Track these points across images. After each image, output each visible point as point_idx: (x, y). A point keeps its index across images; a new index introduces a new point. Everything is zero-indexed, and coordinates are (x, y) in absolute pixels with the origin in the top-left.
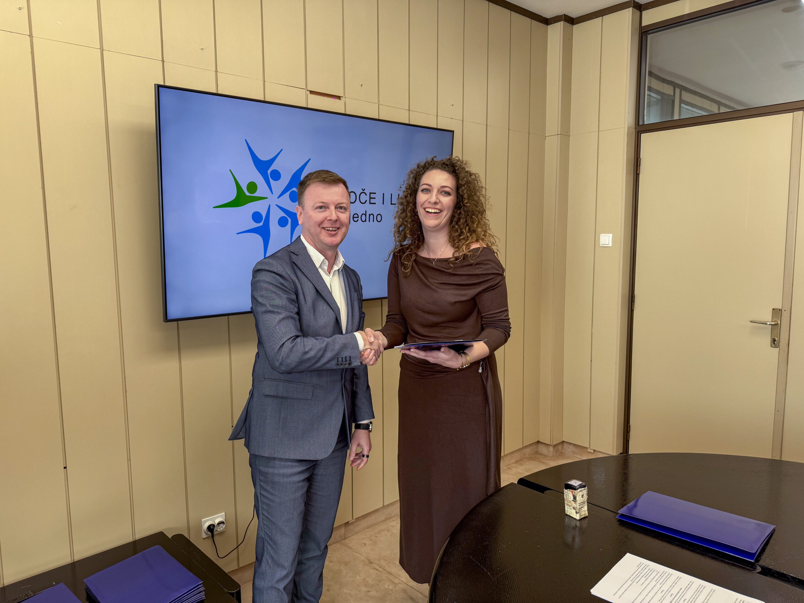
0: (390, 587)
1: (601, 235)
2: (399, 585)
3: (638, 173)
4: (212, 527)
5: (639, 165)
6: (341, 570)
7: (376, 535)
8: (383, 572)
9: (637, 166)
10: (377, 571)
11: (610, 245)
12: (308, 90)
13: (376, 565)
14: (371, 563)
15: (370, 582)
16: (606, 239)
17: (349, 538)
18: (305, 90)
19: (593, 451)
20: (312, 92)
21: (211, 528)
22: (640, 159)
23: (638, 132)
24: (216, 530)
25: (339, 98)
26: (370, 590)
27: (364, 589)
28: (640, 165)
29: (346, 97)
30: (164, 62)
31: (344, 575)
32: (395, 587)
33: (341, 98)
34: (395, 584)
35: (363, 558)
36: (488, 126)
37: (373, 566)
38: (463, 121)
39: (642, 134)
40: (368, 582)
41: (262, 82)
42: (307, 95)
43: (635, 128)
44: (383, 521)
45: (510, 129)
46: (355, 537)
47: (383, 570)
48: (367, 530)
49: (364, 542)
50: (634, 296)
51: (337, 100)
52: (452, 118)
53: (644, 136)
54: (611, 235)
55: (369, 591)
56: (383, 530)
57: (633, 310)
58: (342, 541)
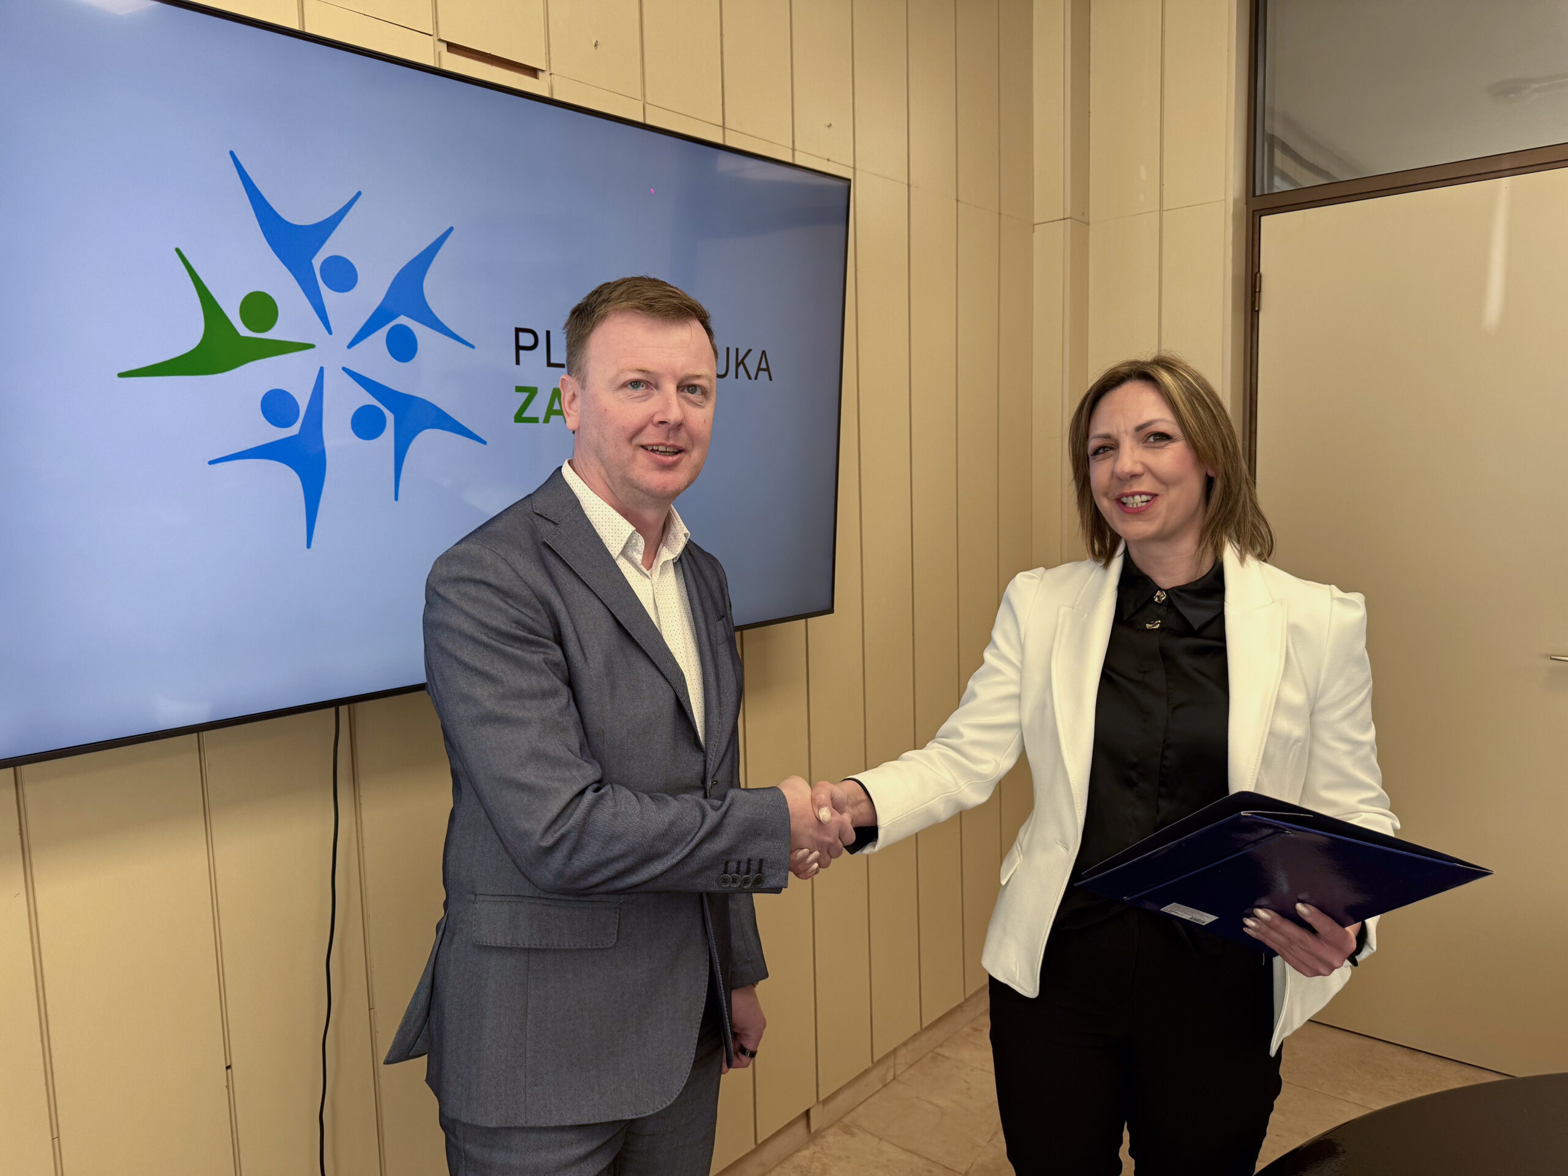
3: (1257, 309)
5: (1258, 290)
9: (1254, 291)
12: (443, 40)
18: (431, 37)
20: (452, 47)
22: (1260, 276)
23: (1253, 211)
25: (533, 72)
28: (1260, 291)
29: (552, 72)
33: (540, 74)
36: (912, 189)
38: (854, 164)
39: (1263, 218)
42: (439, 54)
43: (1247, 203)
45: (960, 198)
51: (530, 75)
52: (828, 160)
53: (1267, 222)
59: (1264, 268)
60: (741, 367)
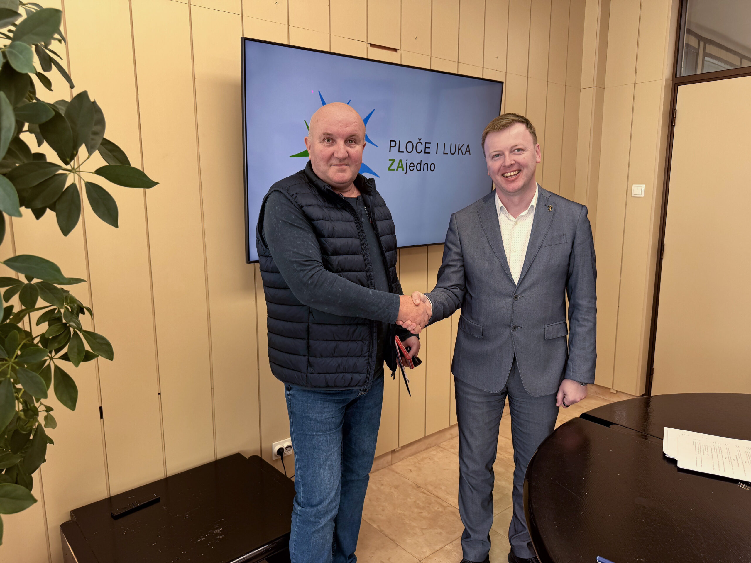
0: (440, 510)
1: (634, 186)
2: (448, 508)
3: (674, 124)
4: (281, 450)
5: (674, 117)
6: (392, 492)
7: (420, 463)
8: (431, 496)
9: (673, 118)
10: (426, 495)
11: (643, 195)
12: (369, 43)
13: (423, 490)
14: (419, 487)
15: (421, 504)
16: (639, 190)
17: (396, 464)
18: (366, 43)
19: (615, 392)
20: (372, 45)
21: (281, 452)
22: (676, 111)
23: (675, 84)
24: (285, 453)
25: (395, 50)
26: (421, 511)
27: (416, 510)
29: (402, 49)
30: (243, 17)
31: (396, 497)
32: (445, 509)
33: (398, 50)
34: (445, 507)
35: (411, 483)
36: (529, 78)
37: (422, 490)
38: (506, 73)
39: (679, 86)
40: (418, 504)
41: (328, 35)
42: (368, 48)
43: (672, 80)
44: (424, 450)
45: (549, 81)
46: (400, 463)
47: (431, 494)
48: (410, 458)
49: (409, 468)
50: (664, 245)
51: (393, 53)
52: (496, 70)
53: (681, 88)
54: (644, 186)
55: (421, 513)
56: (425, 458)
57: (662, 259)
58: (389, 467)
59: (678, 108)
60: (460, 151)
